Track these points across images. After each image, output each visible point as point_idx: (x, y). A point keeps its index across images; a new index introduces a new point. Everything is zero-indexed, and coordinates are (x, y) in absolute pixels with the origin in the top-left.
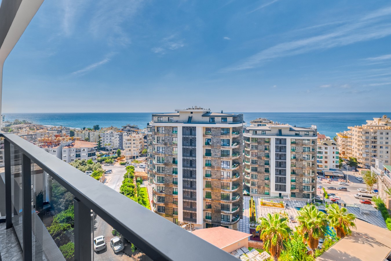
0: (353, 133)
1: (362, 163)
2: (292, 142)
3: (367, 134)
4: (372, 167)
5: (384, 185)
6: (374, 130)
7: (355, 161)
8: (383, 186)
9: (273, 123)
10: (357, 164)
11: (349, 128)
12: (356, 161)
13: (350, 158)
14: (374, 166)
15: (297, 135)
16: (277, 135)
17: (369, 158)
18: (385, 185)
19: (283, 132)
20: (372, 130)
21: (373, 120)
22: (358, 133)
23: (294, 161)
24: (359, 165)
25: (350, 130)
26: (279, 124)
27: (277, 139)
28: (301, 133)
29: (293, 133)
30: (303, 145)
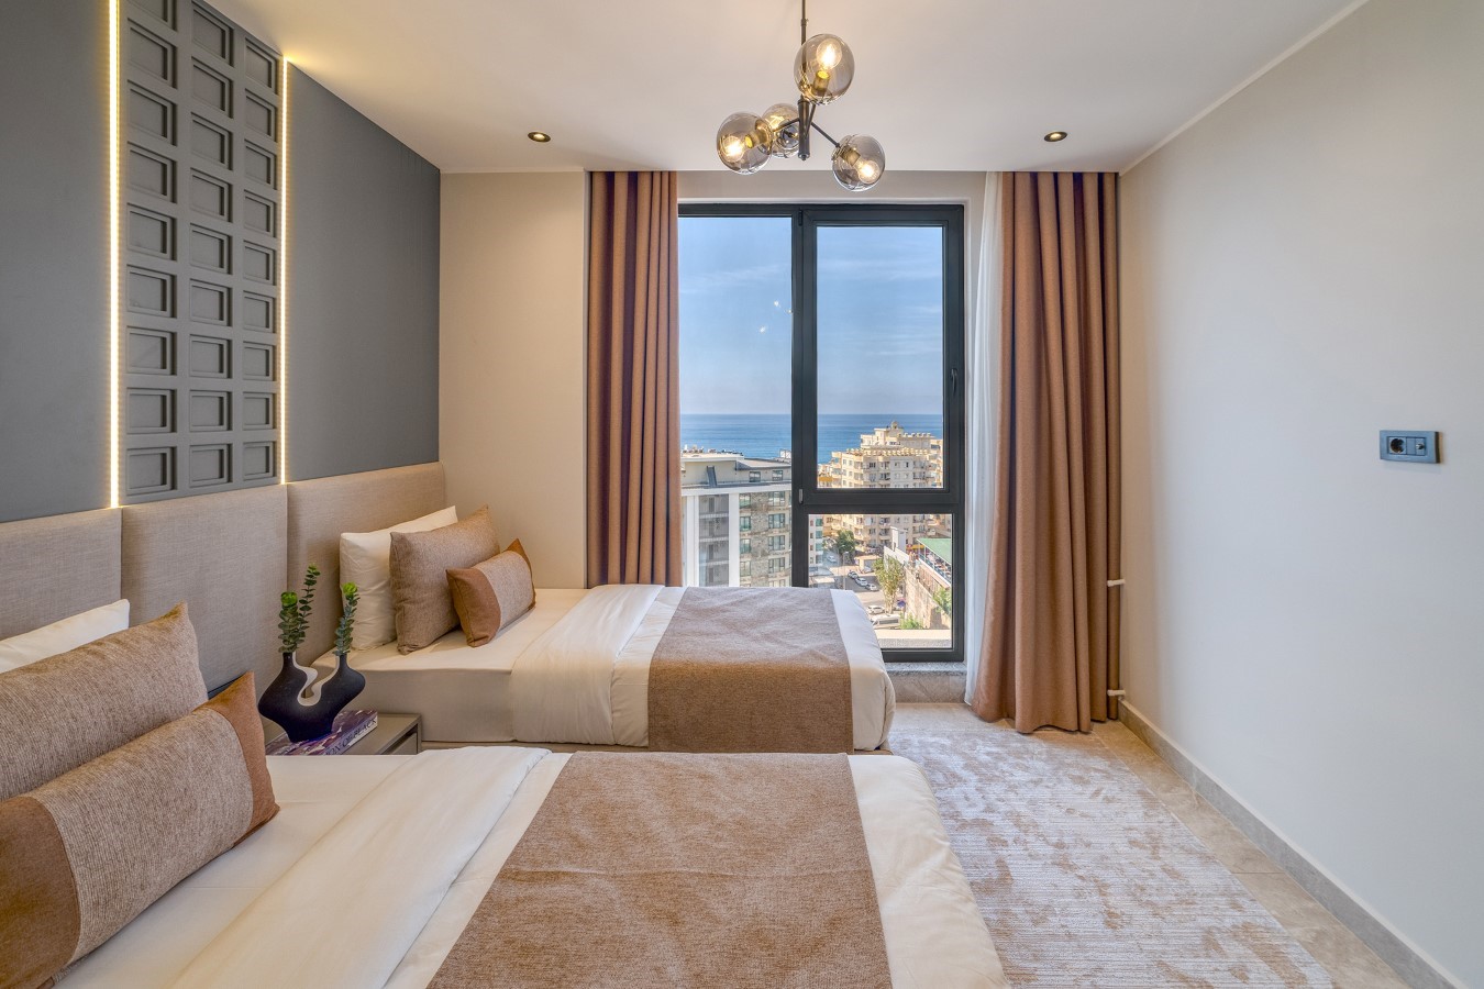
0: (844, 467)
1: (862, 542)
2: (743, 504)
3: (873, 469)
4: (886, 550)
5: (921, 586)
6: (885, 458)
7: (849, 539)
8: (917, 588)
9: (686, 449)
10: (853, 545)
11: (834, 455)
12: (852, 538)
13: (839, 532)
14: (887, 543)
15: (753, 482)
16: (704, 485)
17: (875, 526)
18: (924, 585)
19: (720, 477)
20: (881, 459)
21: (874, 433)
22: (855, 467)
23: (748, 559)
24: (857, 548)
25: (836, 460)
26: (701, 452)
27: (703, 498)
28: (764, 476)
29: (745, 476)
30: (769, 508)
